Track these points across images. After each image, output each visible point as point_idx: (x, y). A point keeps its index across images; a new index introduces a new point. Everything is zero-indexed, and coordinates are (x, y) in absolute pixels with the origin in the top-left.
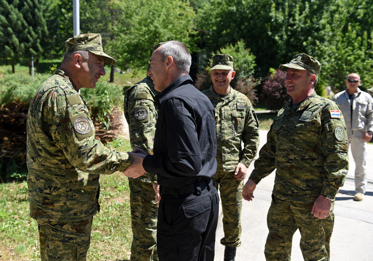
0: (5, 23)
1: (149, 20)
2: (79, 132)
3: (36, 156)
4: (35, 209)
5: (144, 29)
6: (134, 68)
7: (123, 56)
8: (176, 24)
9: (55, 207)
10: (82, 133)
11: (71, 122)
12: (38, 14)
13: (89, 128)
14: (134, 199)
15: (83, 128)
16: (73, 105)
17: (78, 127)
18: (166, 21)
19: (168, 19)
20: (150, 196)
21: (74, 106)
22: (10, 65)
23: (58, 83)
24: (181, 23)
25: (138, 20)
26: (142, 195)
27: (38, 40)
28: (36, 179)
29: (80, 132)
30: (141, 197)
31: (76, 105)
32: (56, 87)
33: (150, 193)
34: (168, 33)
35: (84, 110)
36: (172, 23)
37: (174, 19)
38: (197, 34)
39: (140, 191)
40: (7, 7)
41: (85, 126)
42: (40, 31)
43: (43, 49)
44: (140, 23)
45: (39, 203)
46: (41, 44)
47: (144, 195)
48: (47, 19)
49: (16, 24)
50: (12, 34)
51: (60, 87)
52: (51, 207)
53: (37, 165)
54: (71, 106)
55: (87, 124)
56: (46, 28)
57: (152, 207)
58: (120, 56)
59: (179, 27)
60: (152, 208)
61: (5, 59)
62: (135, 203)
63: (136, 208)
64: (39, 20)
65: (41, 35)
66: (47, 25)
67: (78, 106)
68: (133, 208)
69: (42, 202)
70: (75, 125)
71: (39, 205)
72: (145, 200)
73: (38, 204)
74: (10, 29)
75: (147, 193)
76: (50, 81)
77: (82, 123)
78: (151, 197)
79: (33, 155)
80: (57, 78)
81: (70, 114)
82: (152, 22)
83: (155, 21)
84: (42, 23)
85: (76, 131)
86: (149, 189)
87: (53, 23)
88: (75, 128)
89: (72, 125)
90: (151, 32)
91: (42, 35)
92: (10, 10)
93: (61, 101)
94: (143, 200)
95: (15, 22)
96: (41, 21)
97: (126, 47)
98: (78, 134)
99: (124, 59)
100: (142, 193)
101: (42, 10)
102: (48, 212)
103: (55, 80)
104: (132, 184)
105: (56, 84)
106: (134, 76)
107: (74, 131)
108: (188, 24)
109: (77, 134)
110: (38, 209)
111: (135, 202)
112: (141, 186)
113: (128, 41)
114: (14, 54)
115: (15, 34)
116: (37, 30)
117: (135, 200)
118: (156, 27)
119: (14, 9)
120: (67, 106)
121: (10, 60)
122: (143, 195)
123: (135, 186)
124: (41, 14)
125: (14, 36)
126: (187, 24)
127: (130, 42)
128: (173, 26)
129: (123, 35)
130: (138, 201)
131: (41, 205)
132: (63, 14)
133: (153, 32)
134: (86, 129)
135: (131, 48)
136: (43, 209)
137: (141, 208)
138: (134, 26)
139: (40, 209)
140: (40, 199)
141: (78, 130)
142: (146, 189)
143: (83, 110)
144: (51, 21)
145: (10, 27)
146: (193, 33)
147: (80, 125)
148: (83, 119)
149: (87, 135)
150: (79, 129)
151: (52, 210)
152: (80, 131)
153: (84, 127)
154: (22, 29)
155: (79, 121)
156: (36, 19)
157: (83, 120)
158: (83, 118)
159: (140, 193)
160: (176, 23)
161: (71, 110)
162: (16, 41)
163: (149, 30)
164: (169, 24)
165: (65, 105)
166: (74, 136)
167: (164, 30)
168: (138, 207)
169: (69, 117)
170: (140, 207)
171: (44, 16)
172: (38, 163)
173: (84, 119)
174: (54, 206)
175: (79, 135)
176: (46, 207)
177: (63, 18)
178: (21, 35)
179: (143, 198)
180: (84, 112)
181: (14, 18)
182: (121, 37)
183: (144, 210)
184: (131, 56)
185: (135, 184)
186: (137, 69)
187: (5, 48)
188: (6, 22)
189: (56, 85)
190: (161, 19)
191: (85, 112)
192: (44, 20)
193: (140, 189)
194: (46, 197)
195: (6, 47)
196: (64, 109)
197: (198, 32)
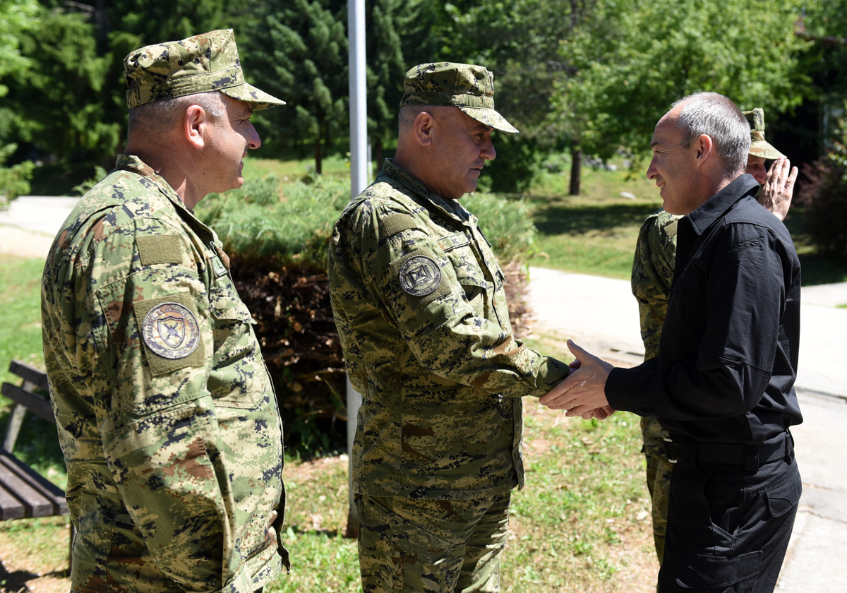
0: (300, 50)
1: (669, 20)
2: (155, 350)
3: (80, 420)
4: (88, 571)
5: (658, 45)
6: (633, 153)
7: (597, 121)
8: (748, 24)
9: (145, 566)
10: (167, 355)
11: (134, 316)
12: (381, 20)
13: (192, 341)
14: (370, 549)
15: (173, 340)
16: (152, 266)
17: (155, 333)
18: (720, 19)
19: (724, 12)
20: (417, 540)
21: (154, 267)
22: (312, 158)
23: (121, 196)
24: (763, 22)
25: (638, 22)
26: (394, 539)
27: (381, 89)
28: (96, 483)
29: (160, 352)
30: (389, 542)
31: (161, 267)
32: (112, 206)
33: (419, 533)
34: (726, 52)
35: (189, 285)
36: (735, 23)
37: (742, 10)
38: (811, 48)
39: (388, 527)
40: (304, 8)
41: (180, 333)
42: (385, 66)
43: (391, 113)
44: (643, 28)
45: (102, 553)
46: (386, 98)
47: (400, 537)
48: (404, 33)
49: (328, 51)
50: (315, 76)
51: (125, 208)
52: (133, 566)
53: (86, 445)
54: (147, 266)
55: (188, 328)
56: (400, 56)
57: (424, 576)
58: (590, 124)
59: (755, 33)
60: (424, 580)
61: (299, 142)
62: (372, 561)
63: (378, 575)
64: (384, 35)
65: (387, 76)
66: (403, 49)
67: (169, 269)
68: (370, 575)
69: (108, 551)
70: (146, 328)
71: (100, 561)
72: (402, 553)
73: (97, 556)
74: (309, 64)
75: (409, 532)
76: (99, 190)
77: (173, 323)
78: (422, 543)
79: (71, 418)
80: (120, 180)
81: (136, 290)
82: (676, 25)
83: (686, 21)
84: (391, 43)
85: (147, 347)
86: (416, 519)
87: (419, 43)
88: (146, 336)
89: (136, 325)
90: (676, 52)
91: (391, 73)
92: (313, 16)
93: (118, 250)
94: (397, 555)
95: (324, 46)
96: (389, 37)
97: (605, 96)
98: (152, 356)
99: (600, 129)
100: (395, 532)
101: (390, 9)
102: (125, 583)
103: (115, 186)
104: (362, 503)
105: (114, 196)
106: (633, 176)
107: (142, 347)
108: (783, 22)
109: (148, 355)
110: (98, 572)
111: (374, 557)
112: (390, 511)
113: (613, 80)
114: (320, 129)
115: (322, 77)
116: (377, 63)
117: (372, 553)
118: (691, 38)
119: (322, 14)
120: (131, 266)
121: (309, 145)
122: (396, 539)
123: (372, 509)
124: (389, 19)
125: (318, 81)
126: (779, 23)
127: (617, 82)
128: (742, 32)
129: (596, 66)
130: (382, 555)
131: (105, 559)
132: (448, 17)
133: (682, 53)
134: (183, 345)
135: (623, 99)
136: (111, 572)
137: (390, 578)
138: (626, 38)
139: (104, 573)
140: (105, 541)
141: (154, 344)
142: (405, 521)
143: (184, 285)
144: (415, 35)
145: (311, 59)
146: (797, 47)
147: (164, 330)
148: (177, 311)
149: (182, 361)
150: (158, 341)
151: (137, 574)
152: (160, 347)
153: (176, 335)
154: (341, 64)
155: (163, 316)
156: (376, 32)
157: (178, 316)
158: (177, 307)
159: (387, 532)
160: (747, 22)
161: (142, 278)
162: (324, 92)
163: (670, 47)
164: (728, 25)
165: (128, 264)
166: (137, 360)
167: (713, 45)
168: (384, 574)
169: (132, 300)
170: (389, 573)
171: (396, 26)
172: (89, 438)
173: (182, 311)
174: (142, 563)
175: (153, 361)
176: (120, 565)
177: (450, 29)
178: (337, 77)
179: (396, 549)
180: (187, 289)
181: (323, 34)
182: (592, 73)
183: (399, 584)
184: (621, 121)
185: (371, 503)
186: (638, 157)
187: (296, 112)
188: (303, 47)
189: (116, 201)
190: (703, 16)
191: (192, 290)
192: (394, 36)
193: (387, 520)
194: (119, 534)
195: (299, 108)
196: (121, 274)
197: (811, 43)
